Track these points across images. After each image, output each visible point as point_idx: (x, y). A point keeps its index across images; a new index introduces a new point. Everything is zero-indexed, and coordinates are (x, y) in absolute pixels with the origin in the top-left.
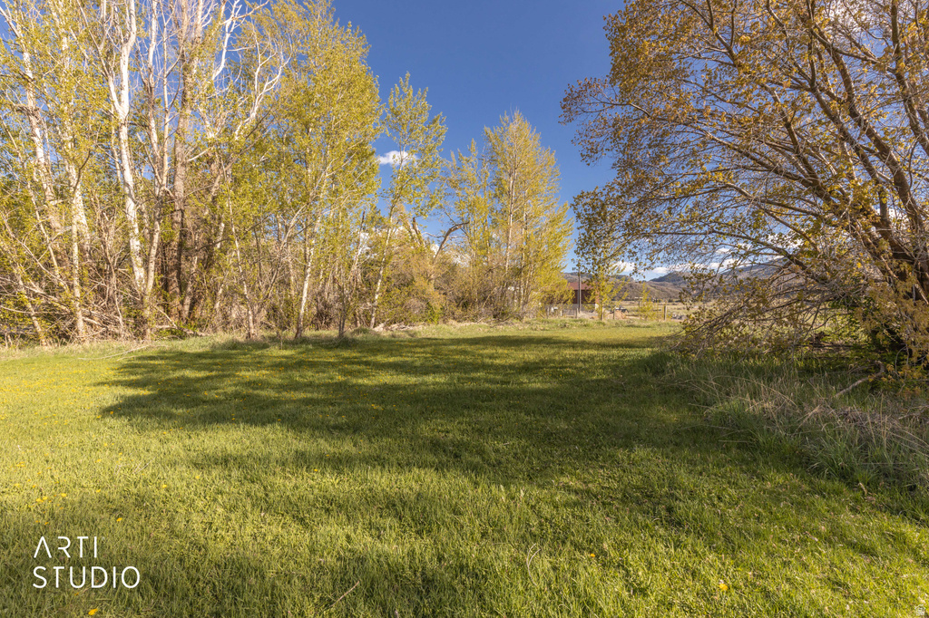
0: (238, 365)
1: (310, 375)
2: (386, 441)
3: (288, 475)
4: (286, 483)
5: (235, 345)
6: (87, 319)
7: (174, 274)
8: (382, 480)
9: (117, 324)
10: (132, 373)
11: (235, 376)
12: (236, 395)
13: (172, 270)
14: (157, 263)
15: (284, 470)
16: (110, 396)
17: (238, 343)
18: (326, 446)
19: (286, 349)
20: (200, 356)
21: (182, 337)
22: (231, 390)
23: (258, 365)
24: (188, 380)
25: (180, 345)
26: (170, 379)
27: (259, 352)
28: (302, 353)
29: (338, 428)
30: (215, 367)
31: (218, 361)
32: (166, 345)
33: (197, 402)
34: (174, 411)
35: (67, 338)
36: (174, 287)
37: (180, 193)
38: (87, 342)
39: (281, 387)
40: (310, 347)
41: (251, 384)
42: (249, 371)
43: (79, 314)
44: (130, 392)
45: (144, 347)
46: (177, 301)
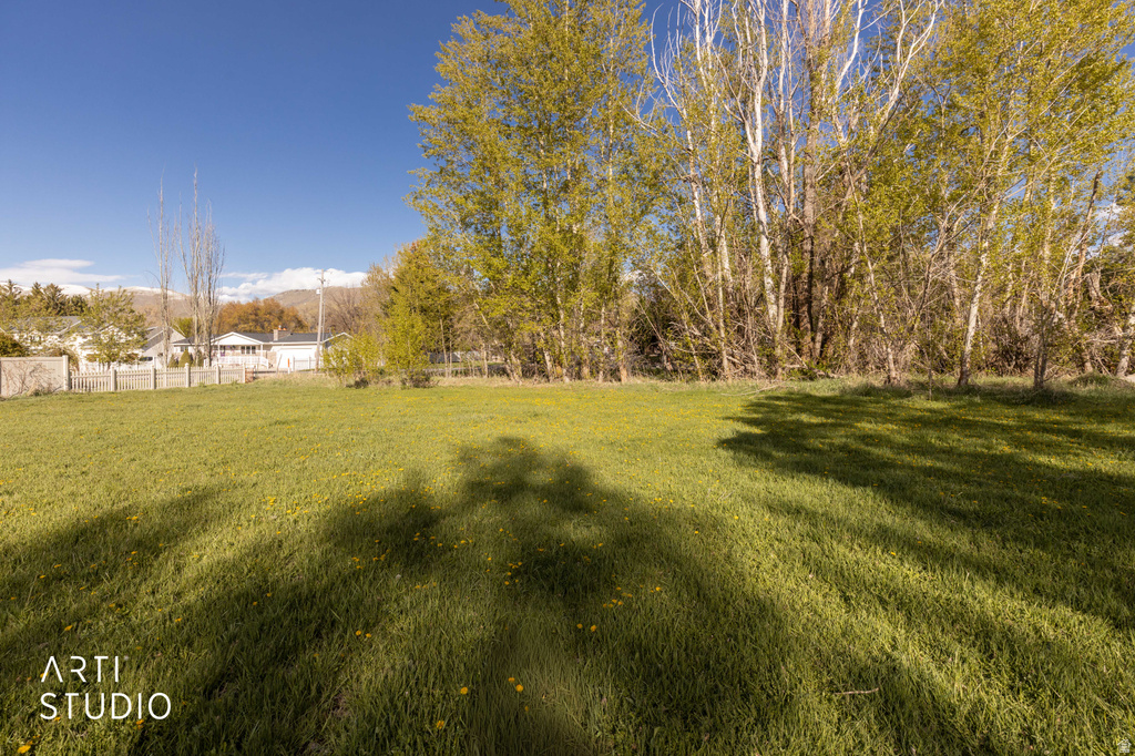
0: (861, 416)
1: (954, 438)
2: (1030, 552)
3: (856, 547)
4: (846, 554)
5: (869, 391)
6: (730, 358)
7: (805, 308)
8: (987, 599)
9: (753, 363)
10: (755, 412)
11: (852, 427)
12: (844, 448)
13: (803, 305)
14: (786, 298)
15: (852, 540)
16: (730, 429)
17: (873, 388)
18: (923, 529)
19: (936, 399)
20: (825, 400)
21: (812, 379)
22: (837, 441)
23: (889, 417)
24: (800, 424)
25: (808, 387)
26: (785, 422)
27: (895, 402)
28: (960, 407)
29: (960, 515)
30: (835, 414)
31: (842, 407)
32: (796, 386)
33: (798, 448)
34: (774, 453)
35: (716, 374)
36: (805, 323)
37: (810, 219)
38: (731, 379)
39: (906, 448)
40: (977, 399)
41: (867, 438)
42: (871, 422)
43: (724, 352)
44: (746, 429)
45: (774, 386)
46: (808, 338)
